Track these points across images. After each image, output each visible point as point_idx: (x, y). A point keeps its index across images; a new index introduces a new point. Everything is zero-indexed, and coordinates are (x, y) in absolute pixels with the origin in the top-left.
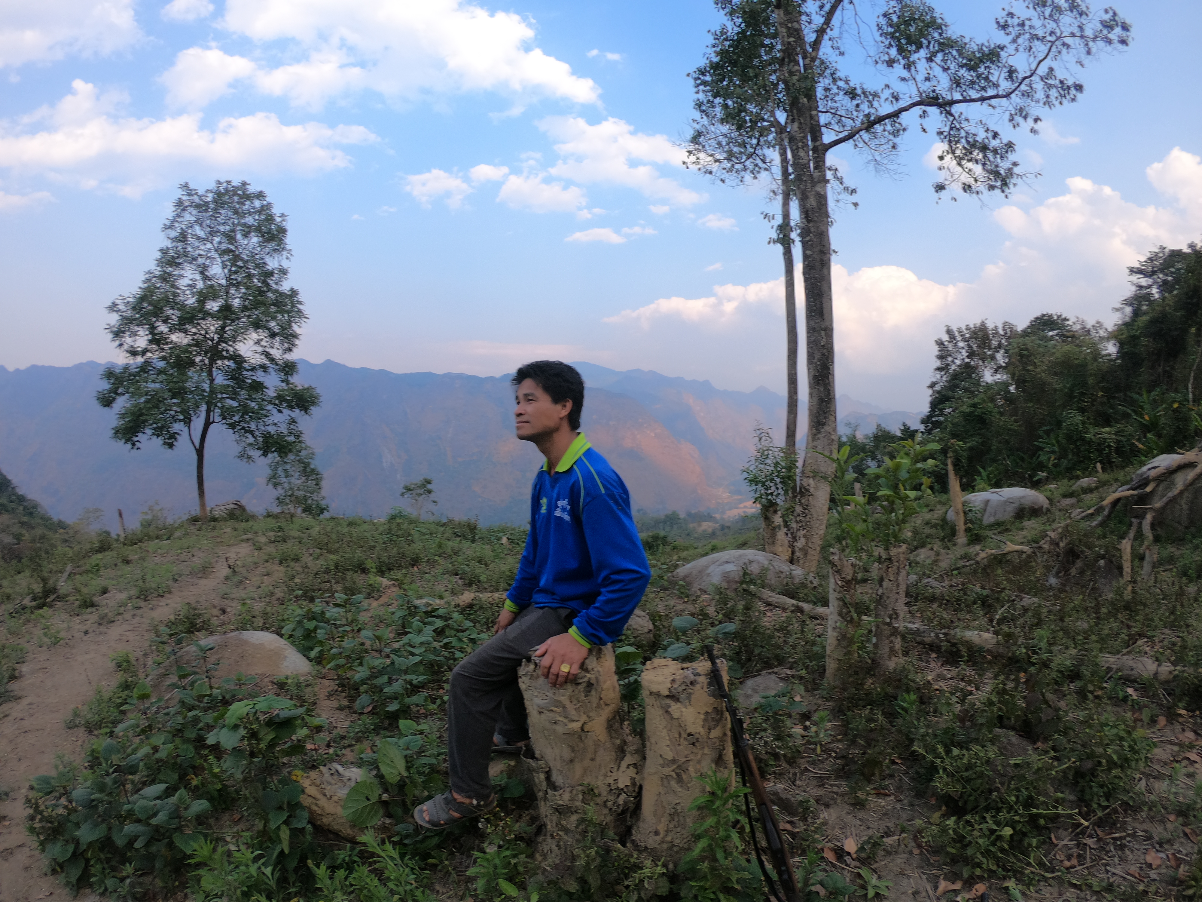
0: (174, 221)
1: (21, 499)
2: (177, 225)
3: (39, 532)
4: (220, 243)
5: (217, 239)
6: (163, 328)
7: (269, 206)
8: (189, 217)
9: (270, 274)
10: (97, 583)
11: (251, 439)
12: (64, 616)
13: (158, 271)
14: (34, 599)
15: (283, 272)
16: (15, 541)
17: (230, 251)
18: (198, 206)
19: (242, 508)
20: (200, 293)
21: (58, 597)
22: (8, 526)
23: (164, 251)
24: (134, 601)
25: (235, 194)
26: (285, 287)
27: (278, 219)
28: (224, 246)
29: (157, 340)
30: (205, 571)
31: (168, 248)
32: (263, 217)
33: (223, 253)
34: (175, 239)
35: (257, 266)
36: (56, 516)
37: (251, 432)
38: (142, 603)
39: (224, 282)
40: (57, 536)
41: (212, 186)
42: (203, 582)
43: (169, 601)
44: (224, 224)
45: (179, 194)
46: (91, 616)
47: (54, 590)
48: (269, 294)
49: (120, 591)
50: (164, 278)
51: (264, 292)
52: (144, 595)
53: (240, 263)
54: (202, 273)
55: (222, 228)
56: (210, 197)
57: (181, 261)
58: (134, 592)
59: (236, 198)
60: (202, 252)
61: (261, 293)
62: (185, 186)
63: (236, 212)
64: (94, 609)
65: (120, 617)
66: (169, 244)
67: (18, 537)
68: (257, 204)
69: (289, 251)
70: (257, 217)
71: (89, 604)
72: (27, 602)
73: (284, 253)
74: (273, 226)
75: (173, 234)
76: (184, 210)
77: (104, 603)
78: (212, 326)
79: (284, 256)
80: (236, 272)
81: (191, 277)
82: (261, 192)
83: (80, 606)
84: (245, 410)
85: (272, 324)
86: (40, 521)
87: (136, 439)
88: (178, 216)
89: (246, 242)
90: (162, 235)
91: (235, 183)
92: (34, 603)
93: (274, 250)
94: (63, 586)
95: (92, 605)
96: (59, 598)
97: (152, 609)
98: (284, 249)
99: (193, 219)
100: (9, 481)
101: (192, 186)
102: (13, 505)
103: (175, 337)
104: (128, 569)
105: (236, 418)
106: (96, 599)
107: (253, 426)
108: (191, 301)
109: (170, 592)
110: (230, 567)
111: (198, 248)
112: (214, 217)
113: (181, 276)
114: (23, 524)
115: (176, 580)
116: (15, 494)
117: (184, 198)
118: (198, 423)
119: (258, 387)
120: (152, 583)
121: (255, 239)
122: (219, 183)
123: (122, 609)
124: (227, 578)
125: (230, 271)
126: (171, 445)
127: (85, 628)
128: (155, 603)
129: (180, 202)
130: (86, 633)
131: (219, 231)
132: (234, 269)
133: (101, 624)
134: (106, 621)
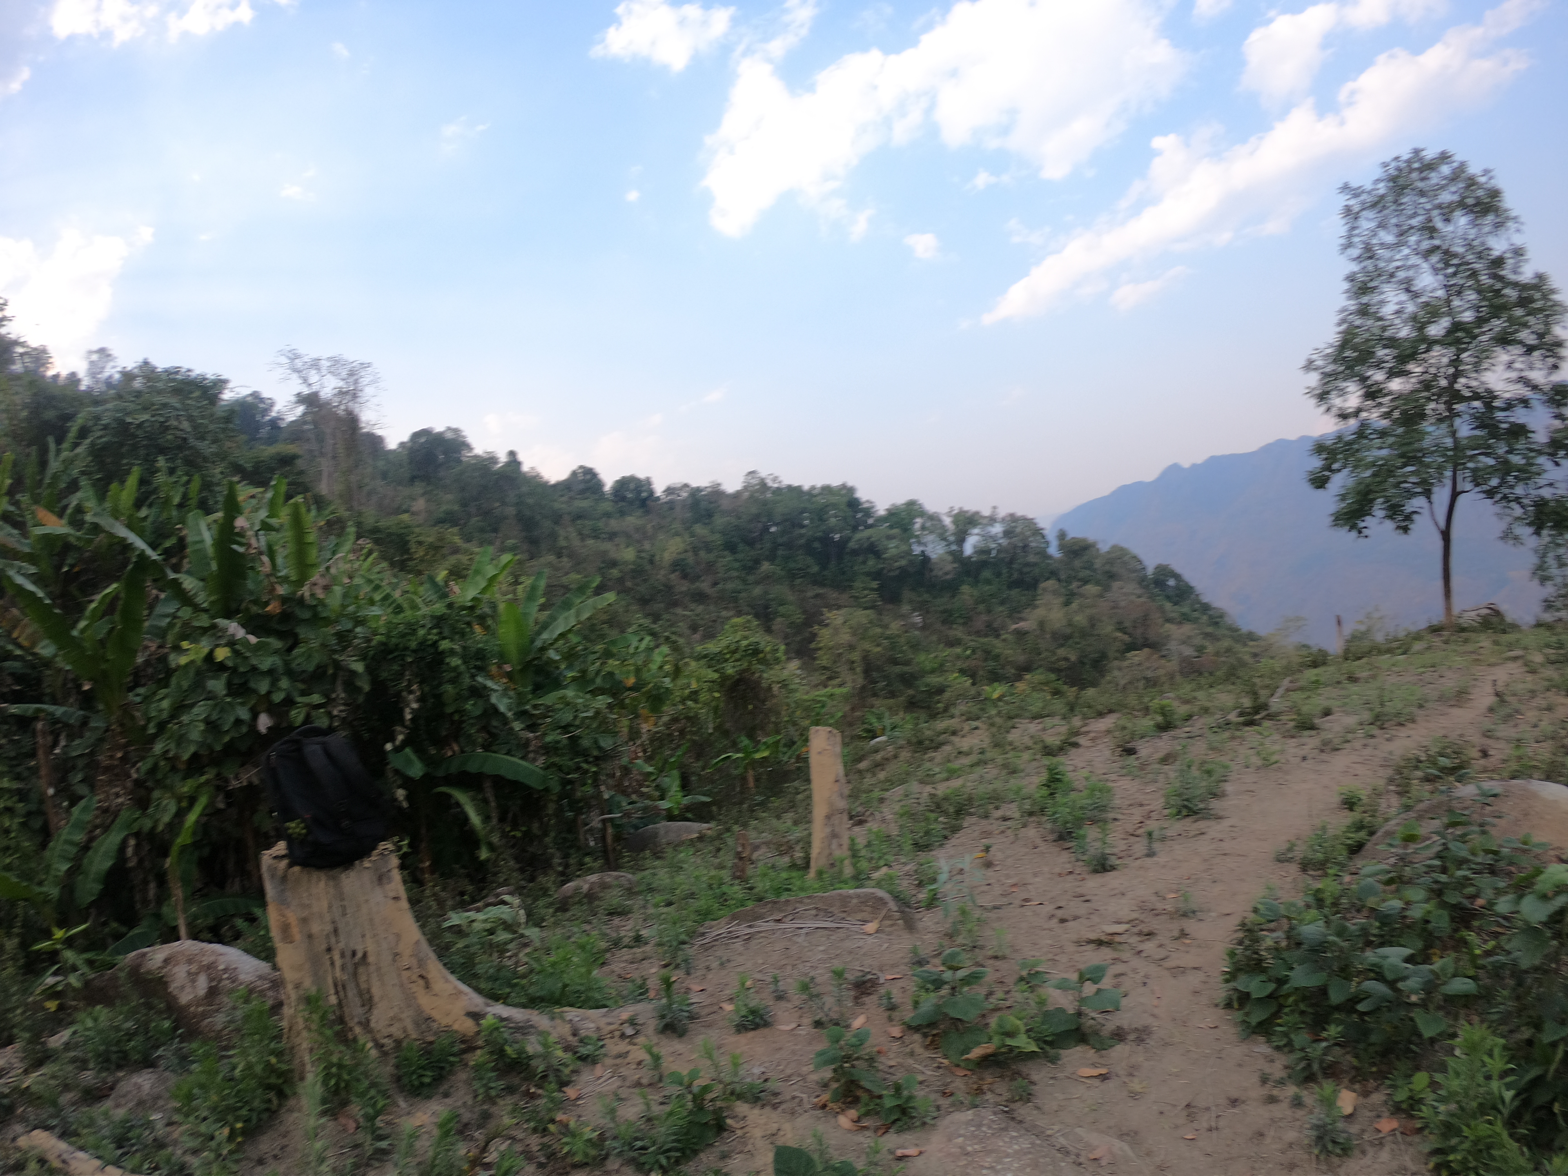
0: (1349, 237)
1: (1206, 608)
2: (1355, 240)
3: (1226, 643)
4: (1419, 242)
5: (1413, 239)
6: (1379, 376)
7: (1462, 167)
8: (1367, 223)
9: (1500, 262)
10: (1319, 701)
11: (1518, 511)
12: (1276, 737)
13: (1352, 305)
14: (1241, 714)
15: (1518, 252)
16: (1196, 654)
17: (1434, 249)
18: (1374, 205)
19: (1497, 613)
20: (1414, 318)
21: (1268, 715)
22: (1189, 637)
23: (1351, 279)
24: (1367, 727)
25: (1412, 170)
26: (1527, 274)
27: (1483, 180)
28: (1426, 245)
29: (1372, 393)
30: (1461, 697)
31: (1355, 273)
32: (1461, 185)
33: (1427, 254)
34: (1358, 259)
35: (1479, 256)
36: (1245, 627)
37: (1518, 500)
38: (1375, 731)
39: (1440, 293)
40: (1246, 649)
41: (1379, 173)
42: (1455, 711)
43: (1411, 732)
44: (1415, 215)
45: (1343, 200)
46: (1311, 741)
47: (1265, 706)
48: (1507, 291)
49: (1347, 713)
50: (1363, 312)
51: (1501, 290)
52: (1379, 721)
53: (1455, 261)
54: (1408, 290)
55: (1414, 222)
56: (1382, 188)
57: (1376, 283)
58: (1367, 716)
59: (1415, 175)
60: (1399, 264)
61: (1498, 293)
62: (1345, 188)
63: (1422, 193)
64: (1313, 732)
65: (1347, 745)
66: (1354, 267)
67: (1200, 649)
68: (1446, 170)
69: (1515, 220)
70: (1454, 189)
71: (1306, 725)
72: (1233, 717)
73: (1510, 224)
74: (1480, 193)
75: (1355, 252)
76: (1356, 218)
77: (1327, 726)
78: (1440, 356)
79: (1512, 229)
80: (1455, 274)
81: (1396, 299)
82: (1444, 153)
83: (1296, 727)
84: (1505, 469)
85: (1524, 335)
86: (1226, 632)
87: (1362, 525)
88: (1353, 229)
89: (1451, 228)
90: (1342, 261)
91: (1405, 157)
92: (1241, 719)
93: (1496, 226)
94: (1276, 703)
95: (1312, 727)
96: (1270, 717)
97: (1388, 740)
98: (1507, 218)
99: (1372, 225)
100: (1191, 588)
101: (1354, 185)
102: (1196, 614)
103: (1396, 384)
104: (1355, 688)
105: (1494, 482)
106: (1317, 721)
107: (1519, 490)
108: (1405, 332)
109: (1413, 721)
110: (1497, 694)
111: (1391, 260)
112: (1399, 212)
113: (1383, 303)
114: (1207, 635)
115: (1421, 706)
116: (1199, 602)
117: (1351, 203)
118: (1442, 496)
119: (1519, 431)
120: (1390, 708)
121: (1462, 220)
122: (1385, 165)
123: (1350, 736)
124: (1491, 710)
125: (1446, 276)
126: (1406, 530)
127: (1302, 753)
128: (1394, 732)
129: (1348, 211)
130: (1304, 758)
131: (1412, 228)
132: (1451, 270)
133: (1322, 751)
134: (1329, 748)
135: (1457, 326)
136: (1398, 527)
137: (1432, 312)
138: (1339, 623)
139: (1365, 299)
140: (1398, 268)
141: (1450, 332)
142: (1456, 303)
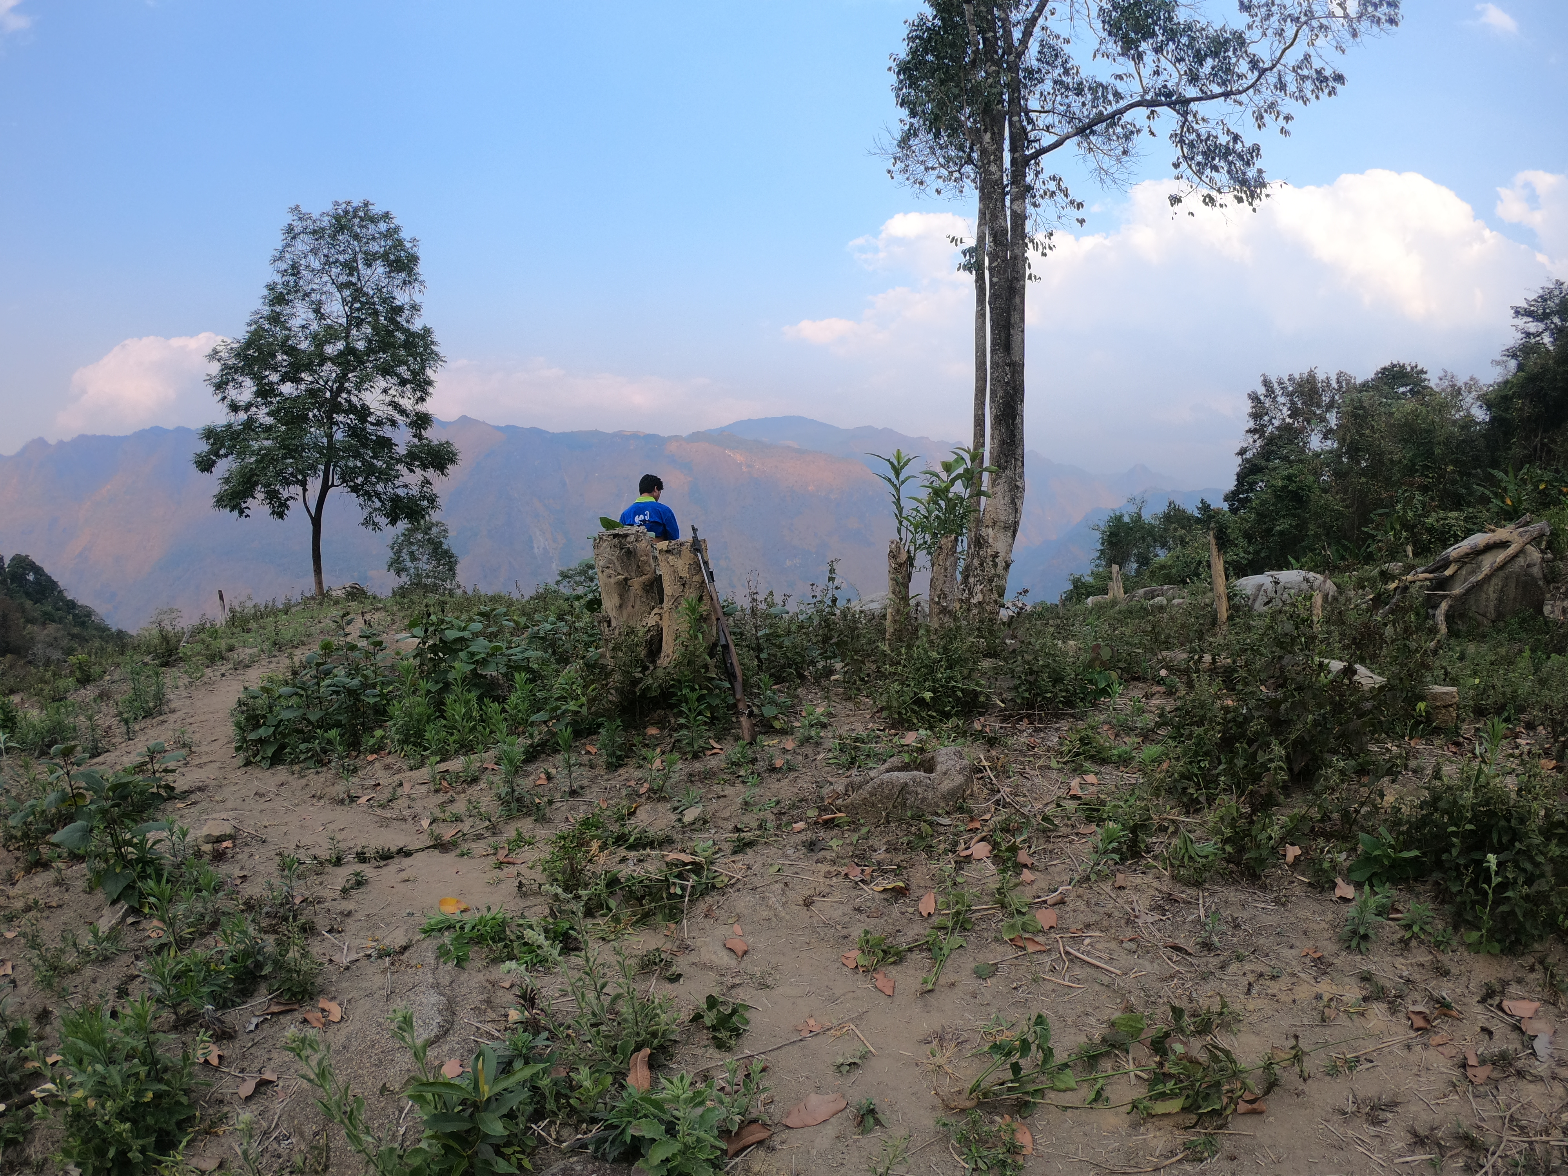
0: (283, 251)
2: (287, 255)
4: (338, 275)
6: (274, 377)
7: (397, 230)
9: (399, 310)
11: (378, 504)
15: (415, 308)
17: (349, 284)
18: (313, 233)
19: (361, 590)
20: (316, 335)
23: (271, 287)
25: (355, 216)
26: (417, 325)
27: (408, 245)
29: (264, 391)
31: (276, 284)
32: (390, 243)
34: (283, 272)
35: (384, 301)
37: (378, 496)
39: (344, 321)
41: (329, 208)
44: (344, 252)
45: (289, 219)
48: (398, 334)
50: (275, 319)
51: (393, 332)
54: (317, 311)
55: (341, 258)
56: (326, 222)
57: (292, 297)
59: (357, 220)
60: (315, 287)
61: (390, 333)
62: (296, 209)
66: (278, 279)
68: (383, 227)
69: (422, 283)
70: (383, 243)
73: (416, 285)
74: (402, 254)
76: (294, 238)
78: (330, 372)
79: (417, 289)
80: (358, 310)
81: (304, 316)
82: (387, 213)
84: (369, 471)
85: (402, 370)
87: (244, 505)
88: (288, 245)
89: (369, 272)
90: (271, 268)
91: (355, 204)
93: (405, 283)
98: (416, 280)
99: (306, 248)
101: (303, 210)
105: (360, 480)
107: (380, 488)
108: (305, 345)
111: (311, 282)
112: (332, 245)
117: (295, 223)
118: (314, 486)
119: (385, 444)
121: (380, 269)
122: (337, 204)
125: (351, 308)
126: (281, 515)
136: (274, 512)
137: (331, 334)
138: (221, 597)
140: (313, 290)
142: (354, 332)
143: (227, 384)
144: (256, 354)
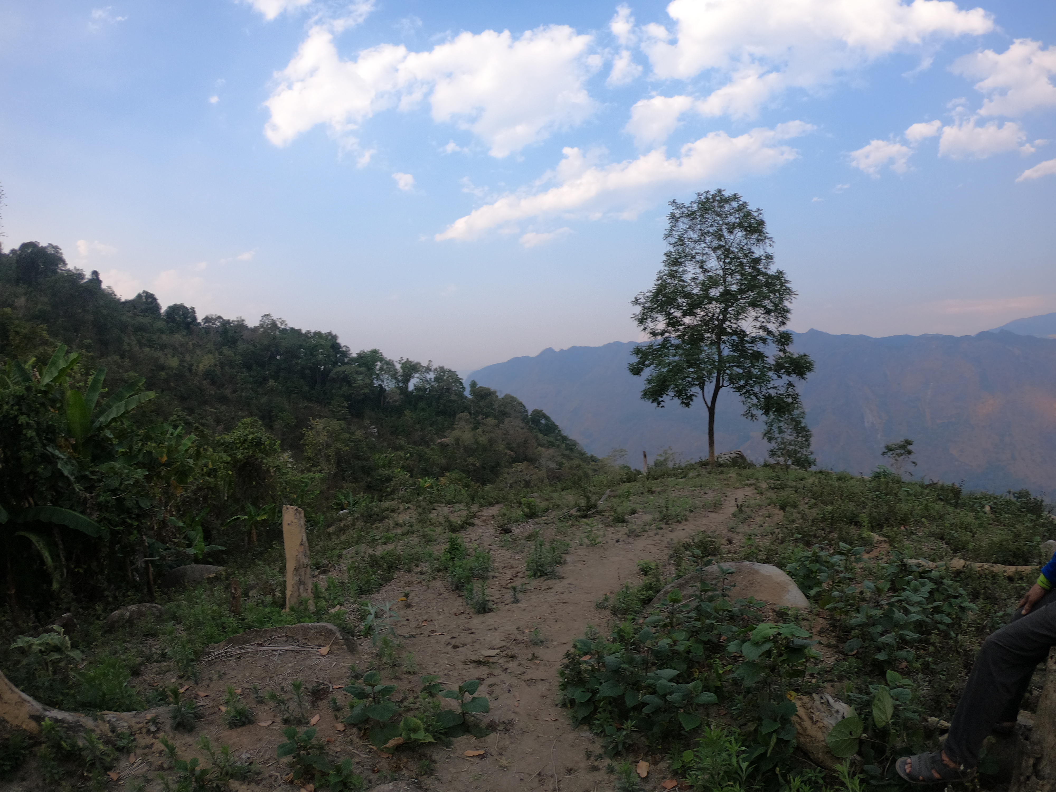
0: (671, 231)
1: (564, 439)
2: (674, 233)
3: (577, 462)
4: (711, 242)
5: (708, 239)
6: (678, 314)
7: (745, 205)
9: (758, 260)
10: (628, 505)
11: (755, 401)
12: (601, 526)
13: (667, 270)
14: (579, 511)
15: (769, 257)
16: (558, 467)
17: (720, 247)
18: (688, 216)
19: (743, 457)
20: (703, 283)
21: (596, 511)
23: (668, 255)
24: (658, 523)
25: (714, 200)
26: (773, 270)
27: (755, 214)
28: (715, 243)
29: (673, 323)
30: (716, 507)
31: (671, 252)
32: (742, 215)
33: (715, 250)
34: (674, 245)
35: (746, 255)
36: (589, 452)
37: (755, 394)
38: (663, 526)
39: (720, 272)
40: (589, 466)
41: (695, 198)
42: (713, 515)
43: (685, 527)
44: (712, 226)
45: (671, 209)
46: (623, 530)
47: (595, 506)
48: (760, 277)
49: (646, 513)
50: (673, 275)
51: (756, 276)
52: (666, 519)
53: (732, 256)
54: (701, 267)
55: (711, 230)
56: (695, 207)
57: (683, 260)
58: (657, 516)
59: (716, 204)
60: (698, 251)
61: (754, 278)
62: (673, 202)
63: (718, 215)
64: (625, 524)
65: (645, 534)
66: (671, 249)
67: (560, 464)
68: (734, 204)
69: (770, 239)
70: (737, 216)
71: (620, 520)
72: (573, 512)
73: (767, 241)
74: (752, 221)
75: (673, 240)
76: (677, 221)
77: (633, 520)
78: (715, 308)
79: (768, 244)
80: (730, 263)
81: (693, 271)
82: (735, 195)
83: (613, 521)
84: (749, 376)
85: (766, 303)
86: (577, 455)
87: (661, 399)
88: (674, 226)
89: (732, 237)
90: (665, 243)
91: (712, 192)
92: (579, 514)
93: (758, 241)
94: (601, 504)
95: (623, 521)
96: (597, 513)
97: (671, 531)
98: (766, 238)
99: (686, 227)
100: (556, 426)
101: (679, 201)
102: (558, 443)
103: (687, 320)
104: (652, 497)
105: (742, 383)
106: (627, 517)
107: (756, 389)
108: (696, 291)
109: (687, 520)
110: (738, 506)
111: (694, 248)
112: (702, 222)
113: (685, 272)
114: (565, 456)
115: (691, 511)
116: (561, 435)
117: (675, 211)
118: (710, 387)
119: (759, 356)
120: (672, 511)
121: (739, 234)
122: (699, 194)
123: (647, 528)
124: (734, 515)
125: (724, 263)
126: (688, 405)
127: (616, 537)
128: (674, 527)
129: (672, 216)
130: (618, 541)
131: (709, 232)
132: (727, 261)
133: (629, 536)
134: (633, 534)
135: (727, 293)
136: (682, 403)
137: (713, 282)
138: (645, 456)
139: (675, 268)
140: (697, 253)
141: (722, 294)
142: (729, 279)
143: (646, 319)
144: (665, 299)
